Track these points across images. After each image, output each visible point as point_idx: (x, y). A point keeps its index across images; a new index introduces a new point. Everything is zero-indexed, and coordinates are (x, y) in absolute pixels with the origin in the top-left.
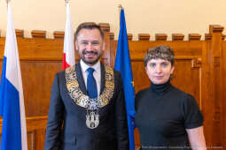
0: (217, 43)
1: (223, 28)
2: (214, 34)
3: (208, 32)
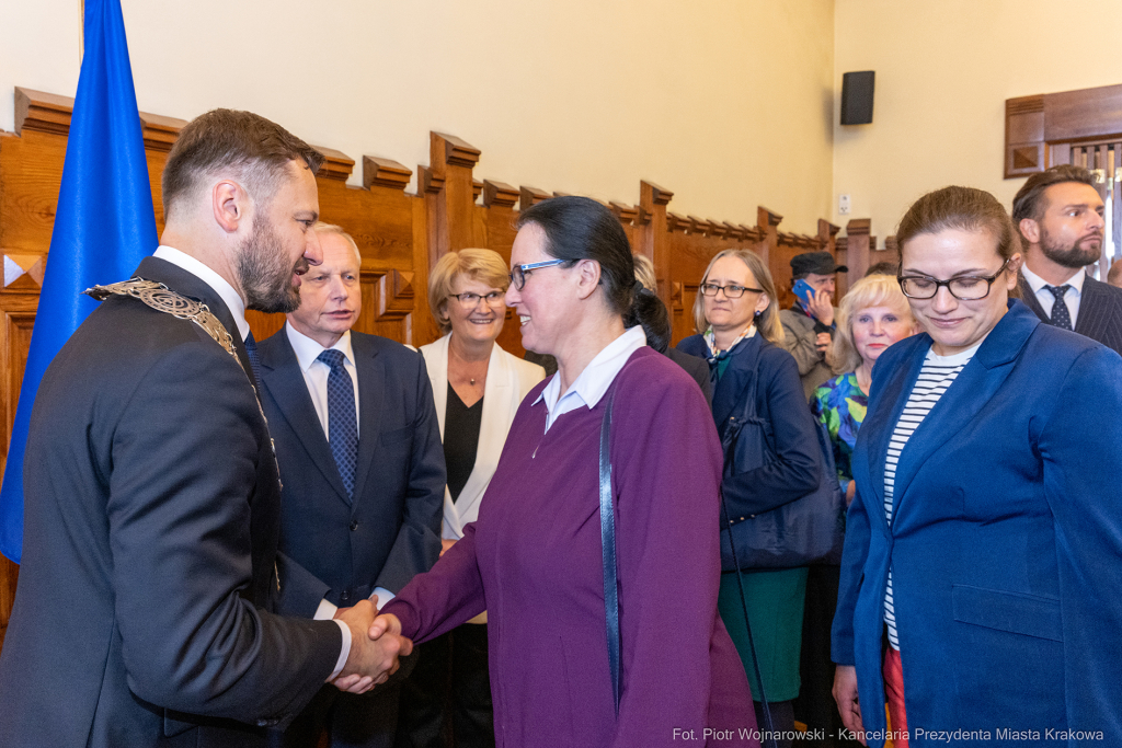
0: (461, 214)
1: (477, 154)
2: (450, 173)
3: (427, 163)
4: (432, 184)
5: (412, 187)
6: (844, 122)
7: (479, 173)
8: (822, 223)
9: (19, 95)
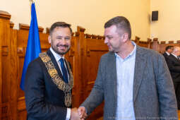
0: (82, 39)
1: (85, 29)
2: (80, 33)
3: (77, 31)
4: (77, 35)
5: (74, 35)
6: (153, 20)
7: (85, 33)
8: (148, 39)
9: (20, 24)
